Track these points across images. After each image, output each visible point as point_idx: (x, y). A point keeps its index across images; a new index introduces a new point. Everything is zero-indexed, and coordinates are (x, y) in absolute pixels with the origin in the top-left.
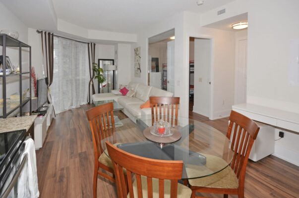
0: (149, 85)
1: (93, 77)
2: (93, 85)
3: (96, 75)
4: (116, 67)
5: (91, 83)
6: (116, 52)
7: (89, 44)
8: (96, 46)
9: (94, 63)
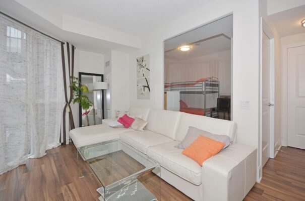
0: (165, 109)
1: (71, 101)
2: (70, 113)
3: (75, 97)
4: (108, 85)
5: (68, 110)
6: (108, 64)
7: (63, 44)
8: (75, 50)
9: (72, 77)
